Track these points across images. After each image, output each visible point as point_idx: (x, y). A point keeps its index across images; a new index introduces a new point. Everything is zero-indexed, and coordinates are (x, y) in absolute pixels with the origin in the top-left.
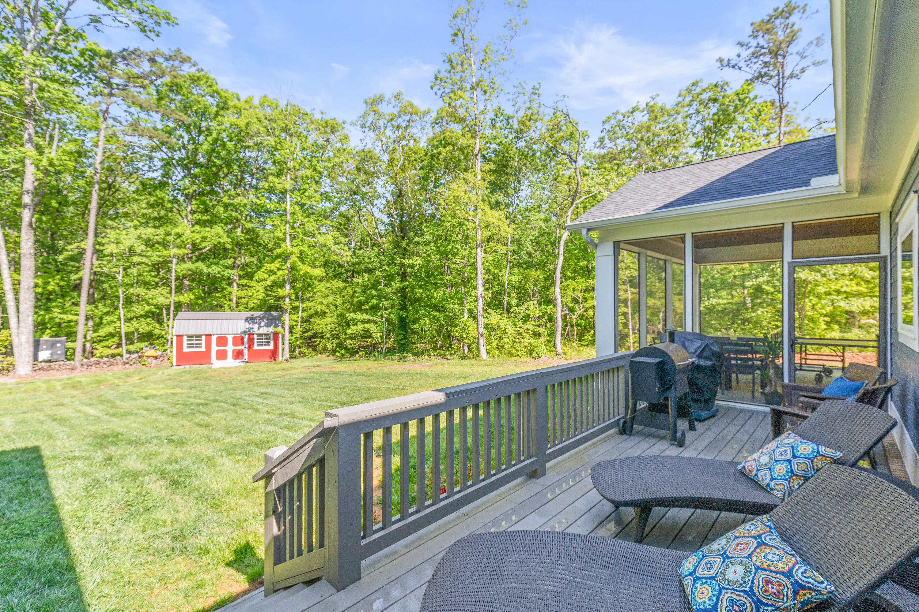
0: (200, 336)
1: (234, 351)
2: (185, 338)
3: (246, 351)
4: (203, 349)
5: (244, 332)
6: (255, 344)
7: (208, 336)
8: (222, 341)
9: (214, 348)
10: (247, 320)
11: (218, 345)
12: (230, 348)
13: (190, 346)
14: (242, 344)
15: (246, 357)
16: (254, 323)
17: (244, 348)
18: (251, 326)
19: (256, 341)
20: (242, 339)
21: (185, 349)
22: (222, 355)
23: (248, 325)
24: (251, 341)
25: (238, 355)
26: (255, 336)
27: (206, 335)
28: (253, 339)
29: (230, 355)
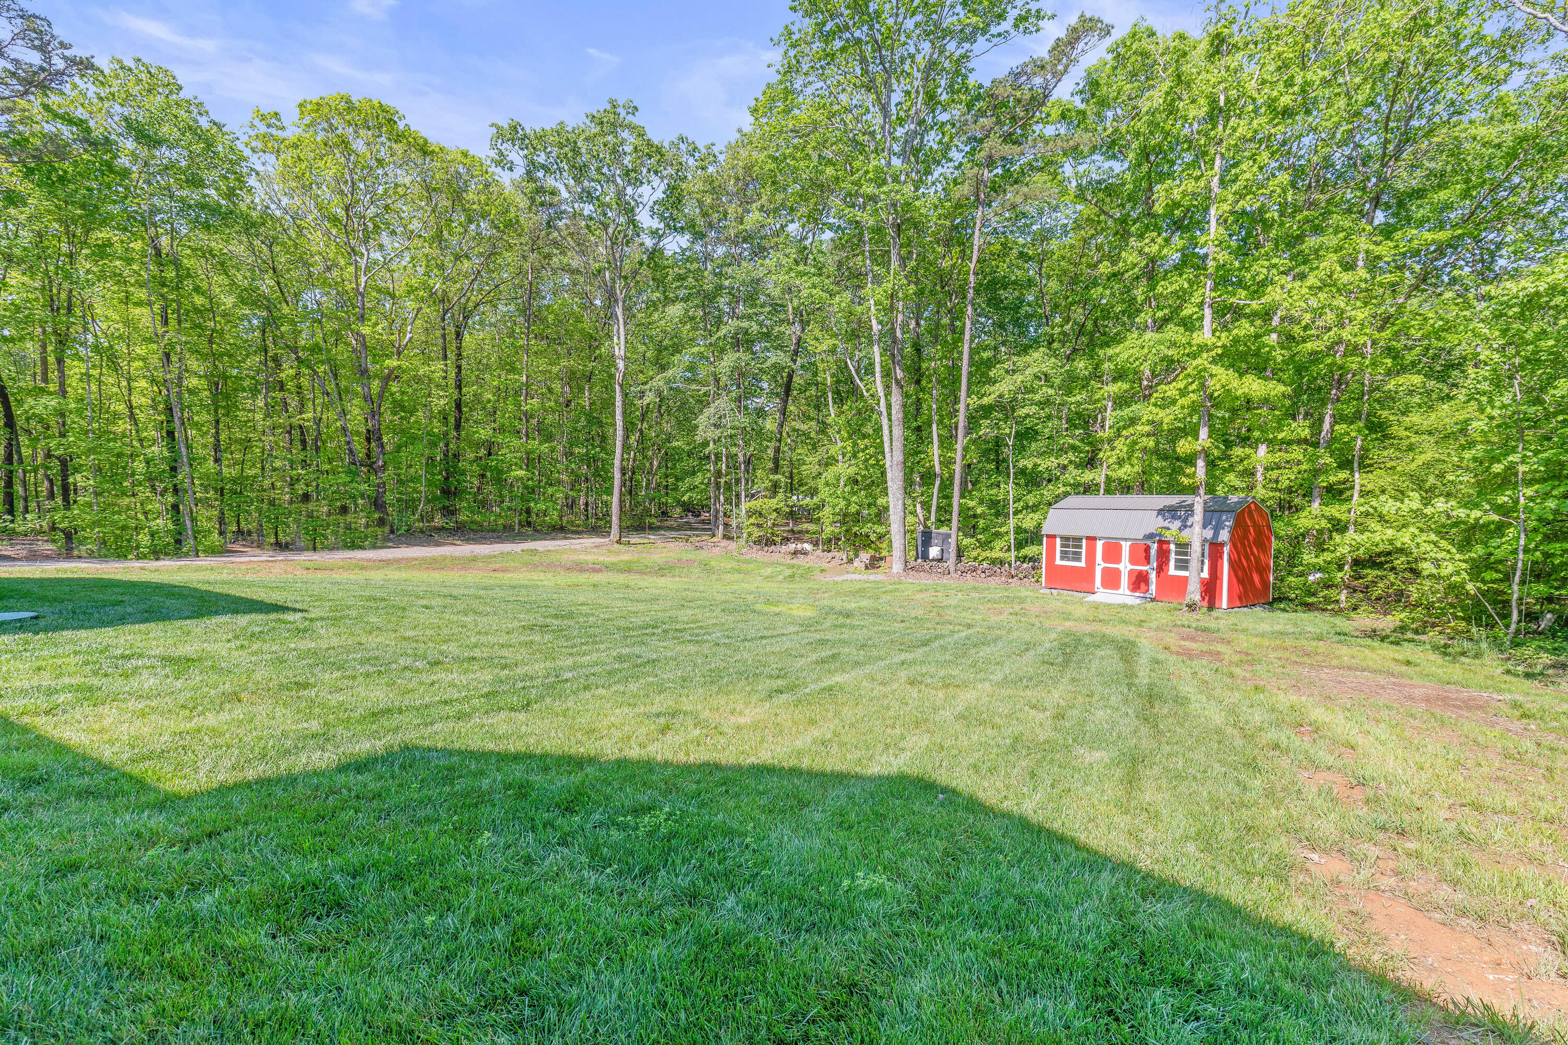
0: (1080, 539)
1: (1131, 572)
2: (1058, 540)
3: (1153, 576)
4: (1082, 564)
5: (1151, 536)
6: (1172, 564)
7: (1092, 539)
8: (1112, 553)
9: (1100, 564)
10: (1160, 512)
11: (1105, 559)
12: (1125, 567)
13: (1064, 555)
14: (1148, 559)
15: (1153, 587)
16: (1174, 518)
17: (1151, 569)
18: (1166, 524)
19: (1173, 556)
20: (1147, 549)
21: (1058, 562)
22: (1111, 580)
23: (1160, 522)
24: (1163, 555)
25: (1139, 581)
26: (1172, 547)
27: (1088, 538)
28: (1168, 551)
29: (1124, 580)
